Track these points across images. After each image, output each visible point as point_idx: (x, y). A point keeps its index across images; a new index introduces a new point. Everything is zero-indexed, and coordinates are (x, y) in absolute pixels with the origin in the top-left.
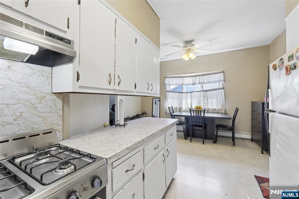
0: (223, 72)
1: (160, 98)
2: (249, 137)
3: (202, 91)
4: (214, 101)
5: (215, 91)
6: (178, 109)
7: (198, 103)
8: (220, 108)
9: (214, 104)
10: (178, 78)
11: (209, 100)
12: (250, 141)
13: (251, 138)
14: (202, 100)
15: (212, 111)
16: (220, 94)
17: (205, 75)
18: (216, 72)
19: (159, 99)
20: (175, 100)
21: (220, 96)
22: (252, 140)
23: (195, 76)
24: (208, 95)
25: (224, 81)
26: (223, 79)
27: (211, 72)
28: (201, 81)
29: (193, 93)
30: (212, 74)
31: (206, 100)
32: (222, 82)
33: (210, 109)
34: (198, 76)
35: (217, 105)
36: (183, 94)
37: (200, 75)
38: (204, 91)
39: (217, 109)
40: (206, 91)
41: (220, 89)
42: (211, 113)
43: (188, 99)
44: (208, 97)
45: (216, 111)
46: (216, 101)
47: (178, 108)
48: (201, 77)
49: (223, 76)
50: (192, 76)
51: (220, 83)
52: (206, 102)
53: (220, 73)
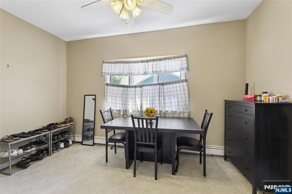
0: (186, 56)
1: (95, 95)
2: (221, 153)
3: (157, 84)
4: (174, 100)
5: (175, 85)
6: (122, 113)
7: (151, 103)
8: (182, 110)
9: (173, 104)
10: (122, 65)
11: (167, 98)
12: (223, 159)
13: (223, 154)
14: (157, 98)
15: (171, 116)
16: (182, 88)
17: (160, 60)
18: (176, 55)
19: (94, 97)
20: (118, 99)
21: (182, 92)
22: (226, 157)
23: (147, 61)
24: (166, 90)
25: (188, 69)
26: (185, 66)
27: (169, 56)
28: (155, 70)
29: (145, 88)
30: (171, 58)
31: (163, 99)
32: (184, 71)
33: (167, 111)
34: (151, 61)
35: (178, 106)
36: (129, 89)
37: (154, 60)
38: (159, 84)
39: (178, 112)
40: (163, 84)
41: (182, 81)
42: (169, 118)
43: (137, 97)
44: (166, 94)
45: (177, 115)
46: (176, 100)
47: (122, 110)
48: (155, 63)
49: (185, 62)
50: (142, 62)
51: (182, 72)
52: (163, 101)
53: (182, 57)
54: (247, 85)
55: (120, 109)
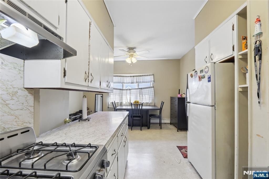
0: (153, 75)
2: (169, 122)
3: (138, 89)
4: (147, 96)
5: (147, 89)
6: (119, 104)
7: (135, 98)
8: (151, 102)
9: (147, 99)
10: (119, 77)
11: (143, 96)
12: (170, 124)
13: (170, 122)
14: (138, 96)
15: (146, 105)
16: (151, 91)
17: (140, 76)
18: (148, 74)
19: (102, 95)
20: (117, 96)
21: (151, 93)
22: (171, 124)
23: (133, 76)
24: (143, 92)
25: (154, 81)
26: (153, 80)
27: (145, 74)
28: (137, 81)
29: (132, 90)
30: (146, 76)
31: (141, 96)
32: (152, 83)
33: (144, 103)
34: (135, 76)
35: (149, 100)
36: (123, 91)
37: (137, 76)
38: (140, 88)
39: (149, 103)
40: (141, 89)
41: (151, 87)
42: (145, 106)
43: (127, 95)
44: (143, 94)
45: (149, 104)
46: (148, 97)
47: (119, 103)
48: (138, 77)
49: (153, 78)
50: (131, 76)
51: (151, 83)
52: (141, 97)
53: (151, 75)
54: (179, 90)
55: (118, 102)
